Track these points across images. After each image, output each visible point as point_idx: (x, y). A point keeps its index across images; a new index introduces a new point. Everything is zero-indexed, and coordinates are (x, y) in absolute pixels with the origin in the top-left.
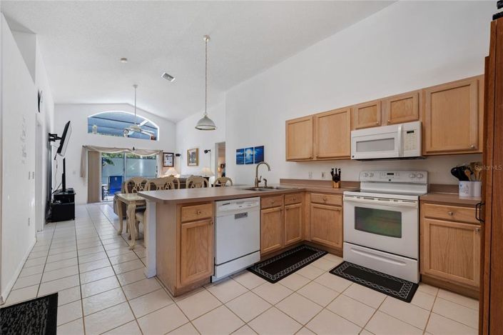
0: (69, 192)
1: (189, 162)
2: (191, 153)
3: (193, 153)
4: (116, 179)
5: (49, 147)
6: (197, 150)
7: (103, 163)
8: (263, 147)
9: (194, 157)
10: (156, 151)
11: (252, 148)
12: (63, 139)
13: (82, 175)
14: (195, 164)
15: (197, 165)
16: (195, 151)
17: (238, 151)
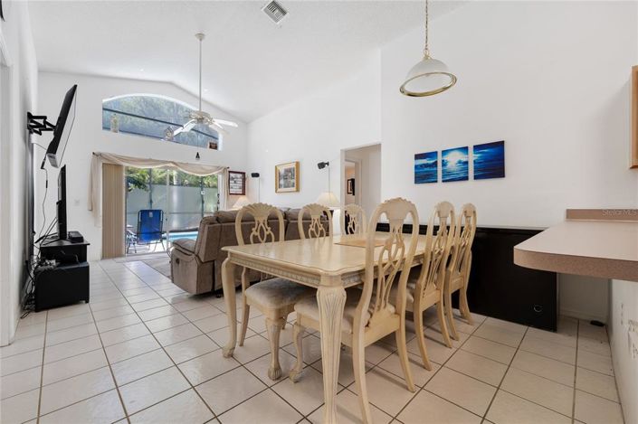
0: (73, 240)
1: (278, 186)
2: (282, 171)
3: (288, 171)
4: (151, 214)
5: (29, 146)
6: (298, 164)
7: (128, 186)
8: (503, 142)
9: (289, 177)
10: (218, 168)
11: (465, 149)
12: (58, 130)
13: (92, 209)
14: (294, 189)
15: (298, 190)
16: (294, 166)
17: (418, 157)
